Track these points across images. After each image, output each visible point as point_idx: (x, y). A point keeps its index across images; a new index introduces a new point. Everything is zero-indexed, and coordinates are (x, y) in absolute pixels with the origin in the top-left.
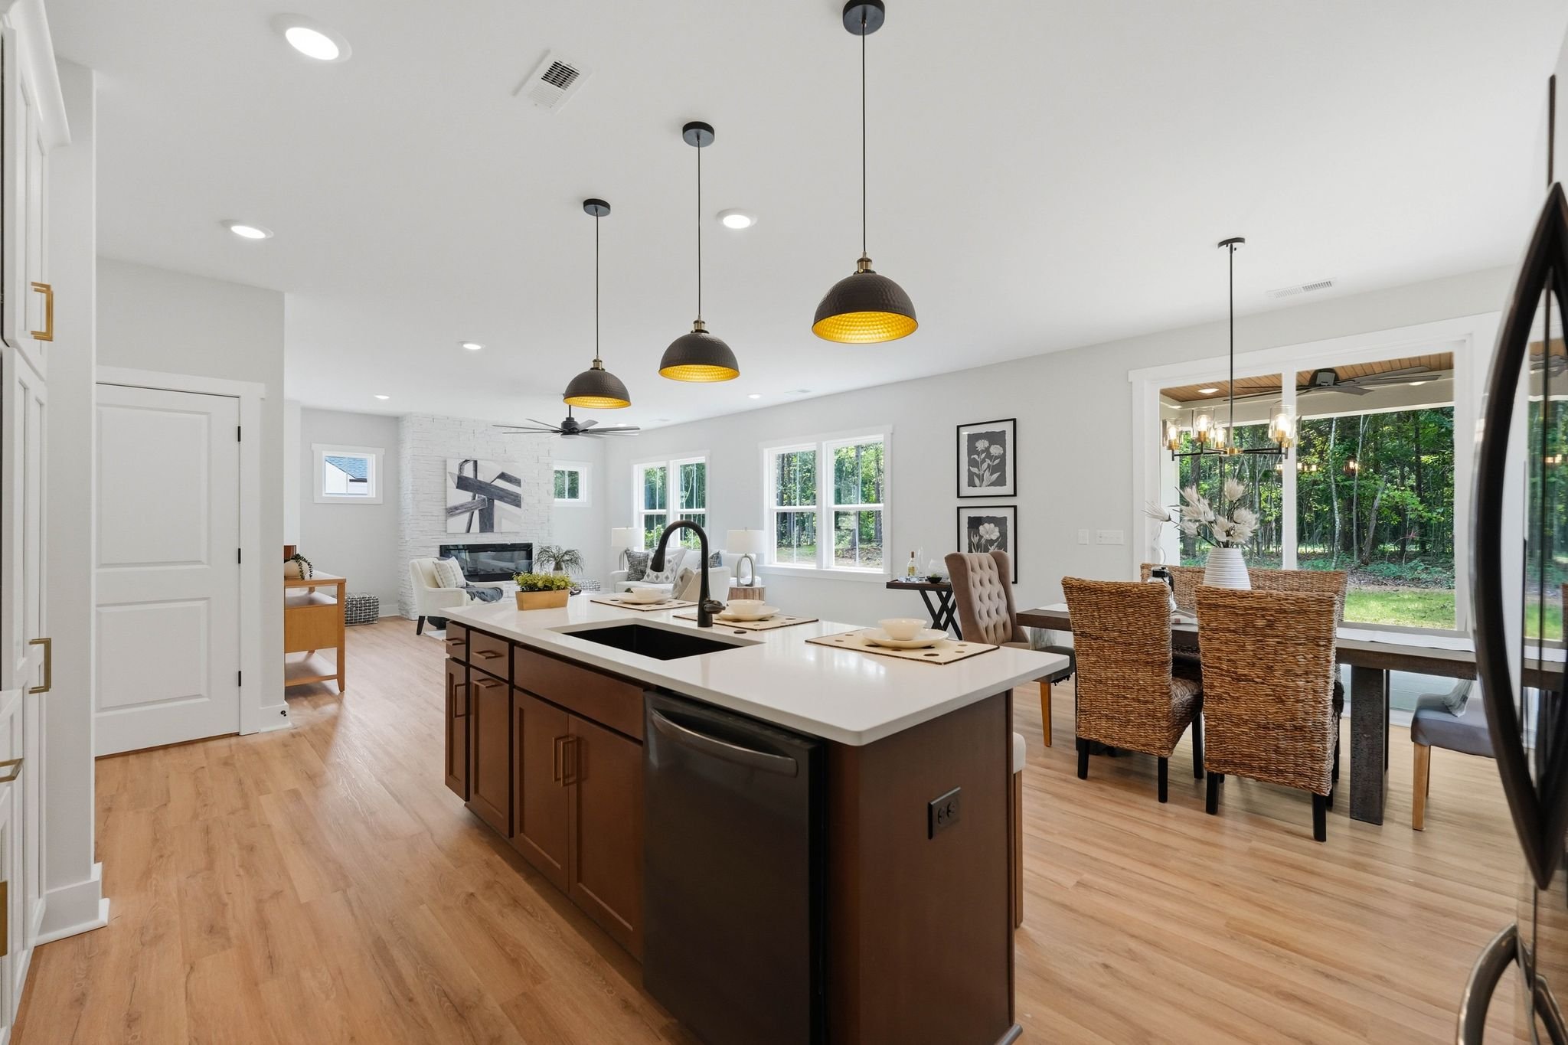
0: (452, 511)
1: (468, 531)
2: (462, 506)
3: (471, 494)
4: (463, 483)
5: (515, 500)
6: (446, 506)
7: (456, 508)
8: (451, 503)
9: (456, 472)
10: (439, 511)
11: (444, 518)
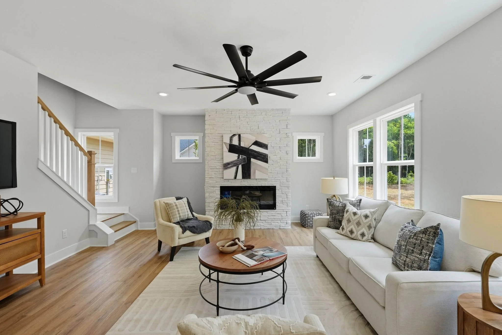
0: (226, 166)
1: (235, 178)
2: (232, 162)
3: (237, 155)
4: (232, 149)
5: (264, 158)
6: (223, 162)
7: (228, 164)
8: (226, 161)
9: (228, 142)
10: (219, 166)
11: (221, 170)
